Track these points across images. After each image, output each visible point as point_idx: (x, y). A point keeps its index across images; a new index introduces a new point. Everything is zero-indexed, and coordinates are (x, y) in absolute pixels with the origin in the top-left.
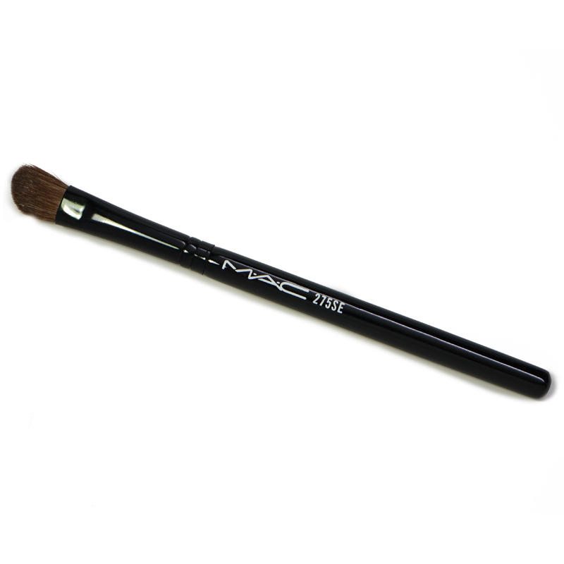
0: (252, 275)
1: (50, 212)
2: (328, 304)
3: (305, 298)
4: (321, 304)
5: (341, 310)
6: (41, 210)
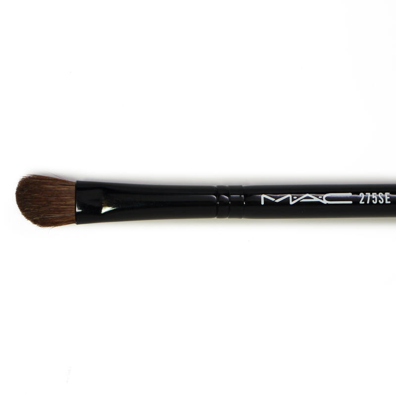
0: (293, 200)
1: (67, 215)
2: (374, 199)
3: (351, 202)
4: (368, 202)
5: (388, 200)
6: (58, 216)
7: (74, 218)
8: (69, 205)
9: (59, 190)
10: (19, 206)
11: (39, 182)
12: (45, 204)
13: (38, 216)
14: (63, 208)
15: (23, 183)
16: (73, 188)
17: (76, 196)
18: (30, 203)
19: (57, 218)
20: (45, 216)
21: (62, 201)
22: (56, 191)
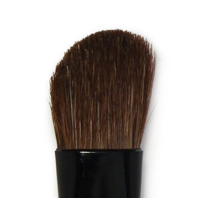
7: (69, 147)
8: (94, 137)
9: (125, 117)
10: (92, 35)
11: (141, 77)
12: (96, 89)
13: (72, 75)
14: (88, 125)
15: (139, 45)
16: (128, 146)
17: (112, 150)
18: (98, 60)
19: (68, 114)
20: (73, 88)
21: (103, 123)
22: (123, 111)
